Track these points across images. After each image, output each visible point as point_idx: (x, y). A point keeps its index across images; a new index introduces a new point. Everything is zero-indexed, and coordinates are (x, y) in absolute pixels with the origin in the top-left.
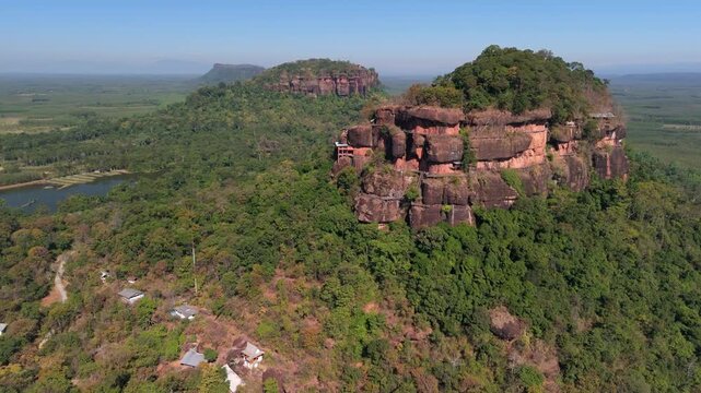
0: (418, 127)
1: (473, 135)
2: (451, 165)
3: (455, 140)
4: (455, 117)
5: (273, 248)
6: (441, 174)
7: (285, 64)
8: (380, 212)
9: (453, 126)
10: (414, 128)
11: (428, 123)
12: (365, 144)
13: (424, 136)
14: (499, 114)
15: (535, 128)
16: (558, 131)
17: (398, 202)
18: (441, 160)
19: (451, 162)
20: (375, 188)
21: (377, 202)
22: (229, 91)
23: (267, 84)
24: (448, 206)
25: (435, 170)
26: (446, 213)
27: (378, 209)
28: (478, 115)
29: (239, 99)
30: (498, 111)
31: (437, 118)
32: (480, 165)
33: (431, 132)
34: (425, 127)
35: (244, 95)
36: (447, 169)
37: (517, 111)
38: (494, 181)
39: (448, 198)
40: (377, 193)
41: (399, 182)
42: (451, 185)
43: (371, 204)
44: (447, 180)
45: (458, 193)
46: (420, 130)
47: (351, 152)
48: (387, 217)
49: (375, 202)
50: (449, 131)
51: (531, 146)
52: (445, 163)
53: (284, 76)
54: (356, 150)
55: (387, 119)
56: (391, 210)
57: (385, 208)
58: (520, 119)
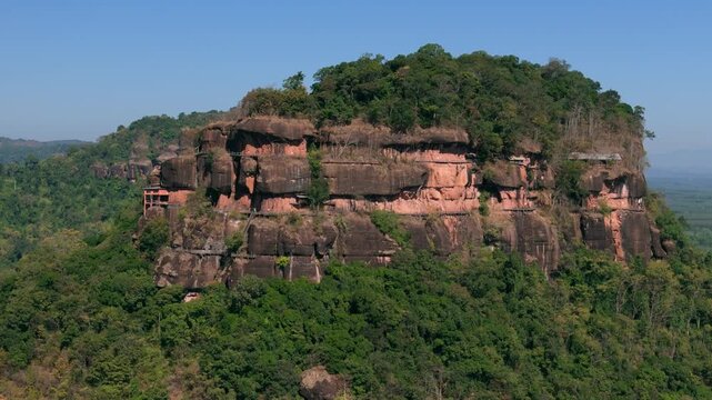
0: (248, 146)
1: (327, 158)
2: (293, 200)
3: (297, 162)
4: (296, 130)
5: (28, 333)
6: (277, 211)
7: (146, 121)
8: (190, 273)
9: (296, 142)
10: (244, 148)
11: (260, 139)
12: (185, 183)
13: (255, 158)
14: (370, 129)
15: (437, 155)
16: (495, 169)
17: (218, 258)
18: (276, 191)
19: (292, 194)
20: (185, 238)
21: (185, 257)
22: (12, 180)
23: (98, 165)
24: (283, 258)
25: (269, 206)
26: (282, 268)
27: (186, 268)
28: (338, 132)
29: (30, 198)
30: (370, 126)
31: (270, 131)
32: (341, 203)
33: (265, 151)
34: (258, 145)
35: (44, 190)
36: (286, 205)
37: (401, 126)
38: (359, 226)
39: (285, 247)
40: (186, 245)
41: (219, 228)
42: (290, 227)
43: (177, 263)
44: (285, 219)
45: (298, 236)
46: (251, 150)
47: (165, 198)
48: (200, 281)
49: (182, 258)
50: (291, 150)
51: (432, 183)
52: (283, 195)
53: (142, 145)
54: (173, 195)
55: (216, 142)
56: (206, 270)
57: (198, 267)
58: (407, 138)
